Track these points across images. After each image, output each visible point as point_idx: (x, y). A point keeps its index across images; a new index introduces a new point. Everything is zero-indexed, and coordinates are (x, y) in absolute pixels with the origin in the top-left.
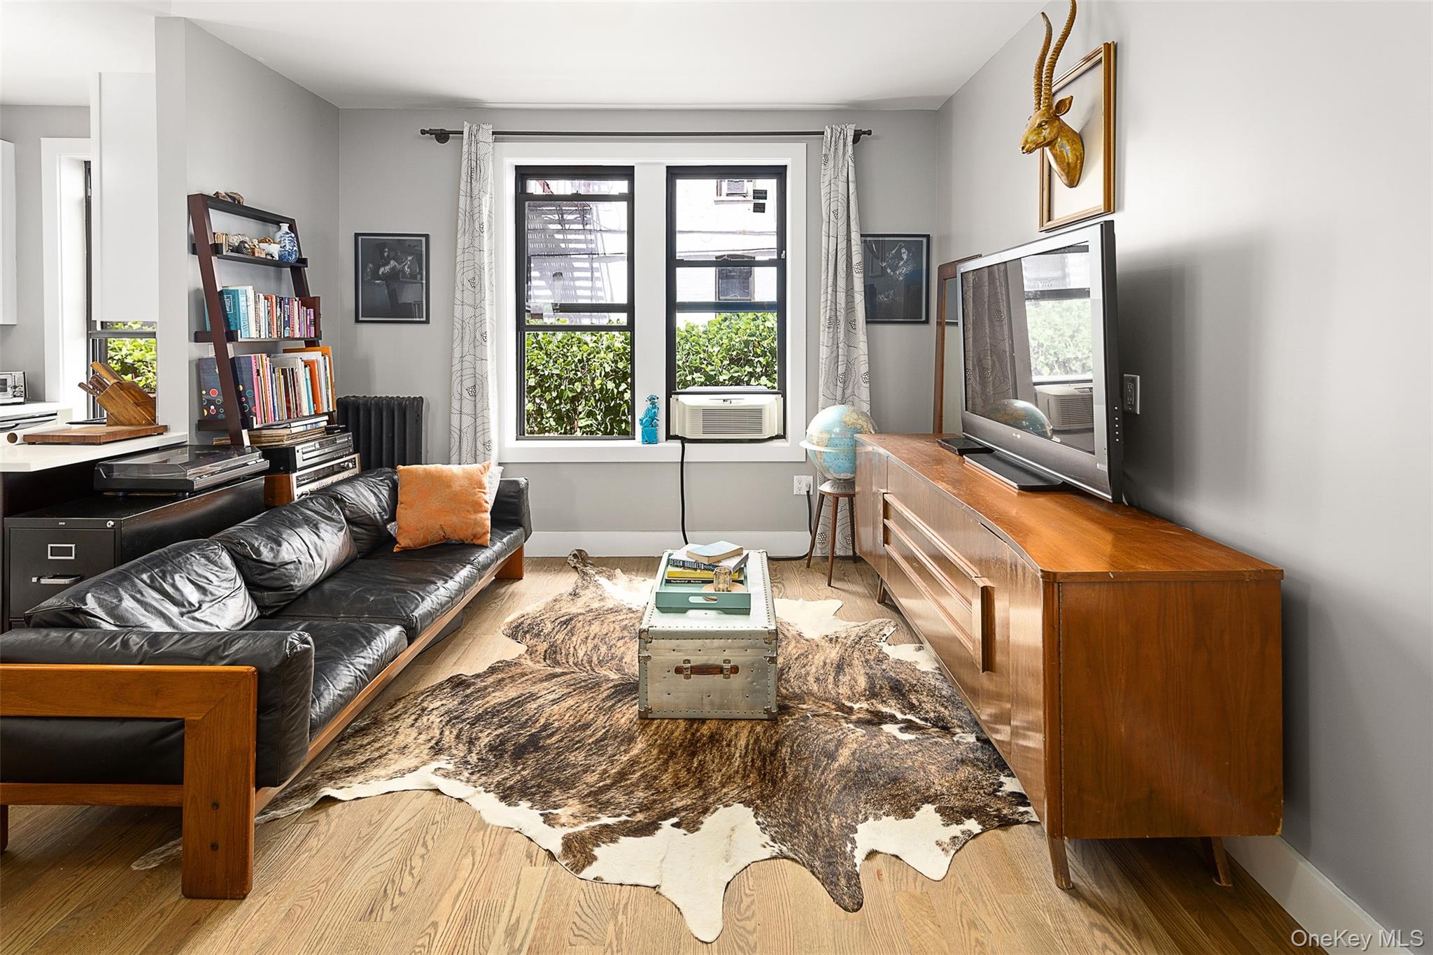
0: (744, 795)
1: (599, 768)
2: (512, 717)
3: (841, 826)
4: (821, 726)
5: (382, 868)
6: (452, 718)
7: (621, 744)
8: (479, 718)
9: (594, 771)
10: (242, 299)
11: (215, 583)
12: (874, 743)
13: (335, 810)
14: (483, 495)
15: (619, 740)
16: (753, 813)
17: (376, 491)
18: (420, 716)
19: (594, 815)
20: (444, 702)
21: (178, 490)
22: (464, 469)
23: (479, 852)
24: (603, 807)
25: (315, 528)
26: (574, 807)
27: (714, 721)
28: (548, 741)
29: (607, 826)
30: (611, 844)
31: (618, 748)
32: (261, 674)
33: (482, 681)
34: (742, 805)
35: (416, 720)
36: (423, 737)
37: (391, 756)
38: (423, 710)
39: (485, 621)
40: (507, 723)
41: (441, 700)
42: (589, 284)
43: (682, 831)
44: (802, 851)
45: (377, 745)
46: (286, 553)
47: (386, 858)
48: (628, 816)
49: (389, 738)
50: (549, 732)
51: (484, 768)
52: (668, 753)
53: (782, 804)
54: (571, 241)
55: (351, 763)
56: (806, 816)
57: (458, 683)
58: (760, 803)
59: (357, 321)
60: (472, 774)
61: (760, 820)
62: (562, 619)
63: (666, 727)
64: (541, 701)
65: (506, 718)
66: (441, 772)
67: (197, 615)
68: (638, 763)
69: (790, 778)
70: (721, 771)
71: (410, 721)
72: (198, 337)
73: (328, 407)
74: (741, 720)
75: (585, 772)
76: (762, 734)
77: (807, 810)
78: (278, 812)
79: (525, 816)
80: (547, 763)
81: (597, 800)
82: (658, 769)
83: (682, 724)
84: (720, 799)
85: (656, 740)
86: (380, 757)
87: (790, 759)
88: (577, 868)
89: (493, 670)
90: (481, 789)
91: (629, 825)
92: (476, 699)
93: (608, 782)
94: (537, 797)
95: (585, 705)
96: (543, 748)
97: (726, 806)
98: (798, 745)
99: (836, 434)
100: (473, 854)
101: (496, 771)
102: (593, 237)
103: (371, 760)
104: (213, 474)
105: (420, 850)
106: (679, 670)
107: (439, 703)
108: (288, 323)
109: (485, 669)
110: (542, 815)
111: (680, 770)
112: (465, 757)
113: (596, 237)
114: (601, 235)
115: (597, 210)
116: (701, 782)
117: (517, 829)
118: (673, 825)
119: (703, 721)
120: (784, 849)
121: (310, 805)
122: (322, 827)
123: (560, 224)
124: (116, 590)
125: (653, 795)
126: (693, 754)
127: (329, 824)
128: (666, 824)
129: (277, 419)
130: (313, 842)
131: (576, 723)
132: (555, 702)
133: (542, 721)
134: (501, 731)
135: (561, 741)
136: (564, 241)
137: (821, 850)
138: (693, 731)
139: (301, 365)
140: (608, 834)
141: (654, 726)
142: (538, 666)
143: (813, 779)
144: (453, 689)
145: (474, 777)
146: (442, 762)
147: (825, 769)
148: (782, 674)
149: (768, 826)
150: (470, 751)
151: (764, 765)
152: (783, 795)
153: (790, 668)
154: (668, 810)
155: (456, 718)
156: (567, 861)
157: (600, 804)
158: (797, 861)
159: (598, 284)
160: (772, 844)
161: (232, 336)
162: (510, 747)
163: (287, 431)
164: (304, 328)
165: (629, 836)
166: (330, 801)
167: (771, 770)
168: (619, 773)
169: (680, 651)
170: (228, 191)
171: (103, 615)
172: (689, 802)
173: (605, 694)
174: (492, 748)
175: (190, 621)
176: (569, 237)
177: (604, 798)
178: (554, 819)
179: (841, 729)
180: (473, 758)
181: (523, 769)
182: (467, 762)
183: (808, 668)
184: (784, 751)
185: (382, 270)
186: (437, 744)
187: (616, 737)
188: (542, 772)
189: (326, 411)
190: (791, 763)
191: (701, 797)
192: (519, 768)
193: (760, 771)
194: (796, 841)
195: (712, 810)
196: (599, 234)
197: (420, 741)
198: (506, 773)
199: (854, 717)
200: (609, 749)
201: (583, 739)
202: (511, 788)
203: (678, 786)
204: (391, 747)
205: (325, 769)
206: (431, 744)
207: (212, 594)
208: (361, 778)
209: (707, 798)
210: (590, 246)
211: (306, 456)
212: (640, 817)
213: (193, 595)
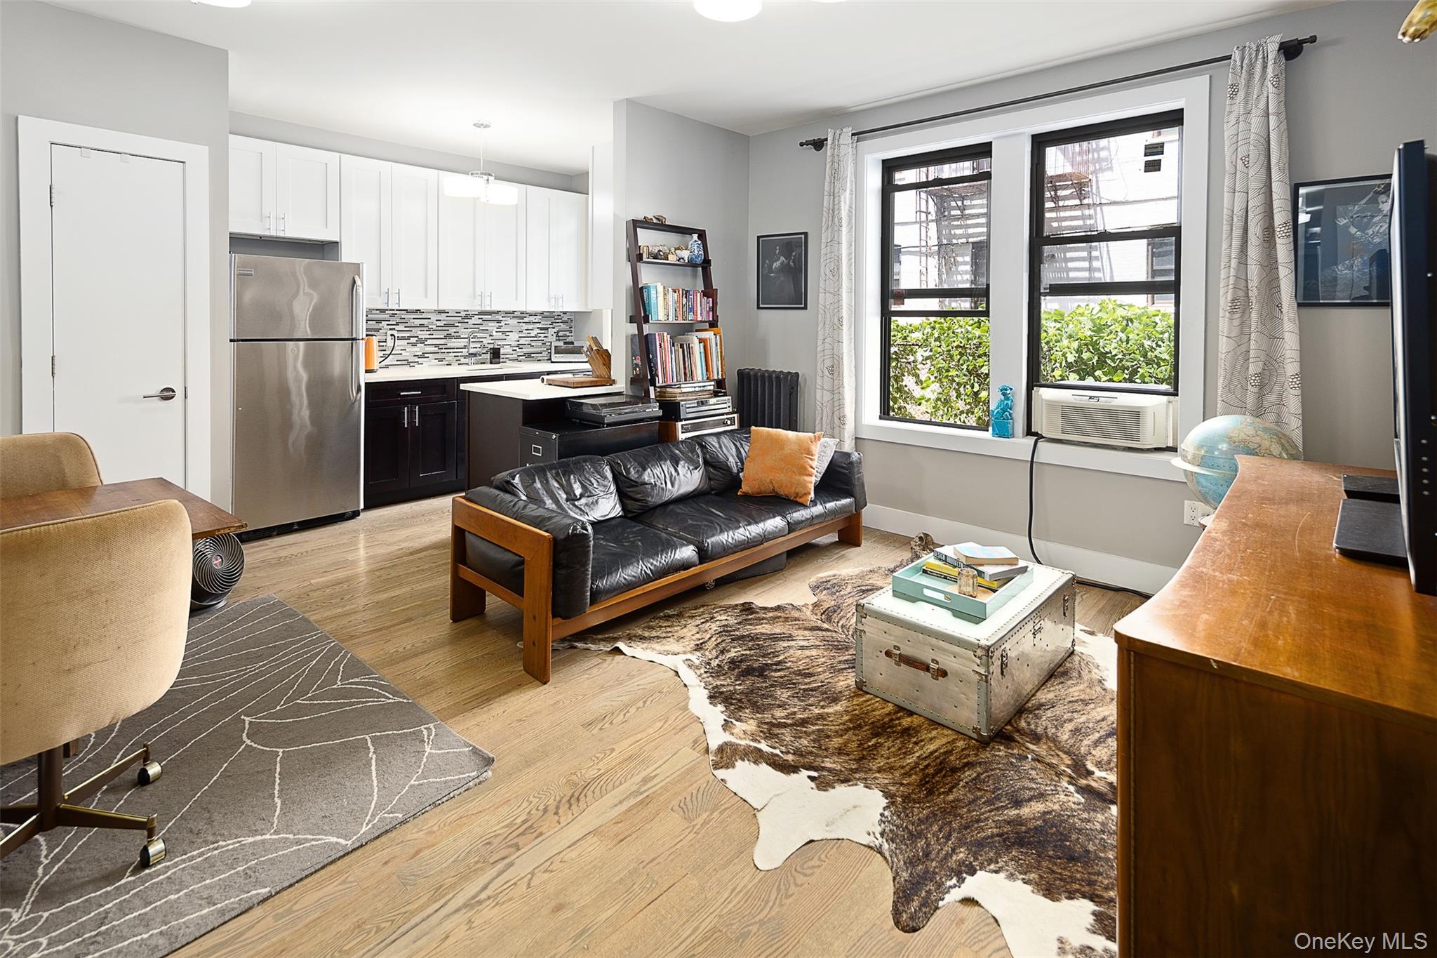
0: (891, 788)
1: (792, 709)
2: (763, 646)
3: (961, 863)
4: (1033, 772)
5: (614, 703)
6: (725, 630)
7: (823, 700)
8: (742, 638)
9: (786, 709)
10: (653, 292)
11: (595, 486)
12: (1085, 815)
13: (619, 658)
14: (809, 461)
15: (825, 696)
16: (885, 805)
17: (738, 444)
18: (707, 621)
19: (758, 738)
20: (729, 618)
21: (597, 422)
22: (797, 435)
23: (670, 722)
24: (769, 736)
25: (675, 462)
26: (751, 726)
27: (921, 718)
28: (773, 674)
29: (760, 750)
30: (752, 764)
31: (820, 701)
32: (555, 541)
33: (765, 613)
34: (881, 793)
35: (703, 623)
36: (698, 636)
37: (671, 640)
38: (712, 618)
39: (803, 571)
40: (756, 649)
41: (728, 616)
42: (1086, 264)
43: (813, 785)
44: (900, 857)
45: (669, 629)
46: (648, 476)
47: (620, 699)
48: (782, 752)
49: (679, 628)
50: (780, 667)
51: (718, 672)
52: (856, 723)
53: (919, 812)
54: (1066, 219)
55: (647, 634)
56: (934, 835)
57: (748, 608)
58: (899, 802)
59: (759, 308)
60: (706, 672)
61: (886, 813)
62: (863, 588)
63: (875, 703)
64: (793, 643)
65: (758, 645)
66: (689, 662)
67: (576, 503)
68: (824, 719)
69: (951, 797)
70: (889, 758)
71: (699, 622)
72: (632, 320)
73: (718, 374)
74: (948, 728)
75: (779, 706)
76: (959, 749)
77: (940, 830)
78: (592, 646)
79: (714, 715)
80: (758, 688)
81: (770, 731)
82: (837, 732)
83: (890, 707)
84: (866, 779)
85: (855, 710)
86: (664, 638)
87: (967, 783)
88: (717, 766)
89: (778, 608)
90: (703, 684)
91: (777, 758)
92: (750, 624)
93: (789, 721)
94: (732, 707)
95: (823, 660)
96: (766, 677)
97: (867, 787)
98: (989, 776)
99: (1221, 451)
100: (666, 721)
101: (722, 678)
102: (1092, 212)
103: (658, 637)
104: (620, 414)
105: (641, 704)
106: (888, 654)
107: (725, 618)
108: (692, 310)
109: (773, 606)
110: (725, 720)
111: (854, 741)
112: (711, 660)
113: (1095, 211)
114: (1101, 209)
115: (1097, 181)
116: (863, 758)
117: (701, 721)
118: (809, 777)
119: (911, 713)
120: (886, 846)
121: (609, 649)
122: (605, 665)
123: (1053, 201)
124: (534, 476)
125: (813, 747)
126: (877, 735)
127: (609, 665)
128: (805, 773)
129: (675, 380)
130: (595, 671)
131: (804, 669)
132: (802, 648)
133: (781, 658)
134: (748, 652)
135: (782, 677)
136: (1057, 219)
137: (920, 867)
138: (894, 717)
139: (696, 341)
140: (757, 756)
141: (864, 699)
142: (813, 618)
143: (974, 811)
144: (741, 611)
145: (705, 675)
146: (695, 658)
147: (998, 809)
148: (1040, 709)
149: (889, 822)
150: (717, 658)
151: (934, 776)
152: (929, 807)
153: (1053, 707)
154: (816, 764)
155: (727, 631)
156: (714, 758)
157: (770, 734)
158: (887, 862)
159: (1096, 264)
160: (878, 836)
161: (646, 320)
162: (744, 666)
163: (679, 391)
164: (704, 313)
165: (770, 765)
166: (617, 651)
167: (937, 782)
168: (803, 719)
169: (890, 635)
170: (655, 215)
171: (522, 489)
172: (839, 767)
173: (846, 658)
174: (732, 662)
175: (571, 506)
176: (1063, 214)
177: (776, 731)
178: (730, 727)
179: (1055, 786)
180: (715, 663)
181: (740, 685)
182: (709, 664)
183: (1075, 715)
184: (967, 773)
185: (775, 264)
186: (701, 644)
187: (826, 693)
188: (750, 692)
189: (716, 378)
190: (964, 787)
191: (851, 770)
192: (738, 683)
193: (925, 778)
194: (904, 847)
195: (851, 783)
196: (1098, 209)
197: (694, 638)
198: (728, 683)
199: (1083, 782)
200: (812, 699)
201: (799, 683)
202: (722, 693)
203: (840, 751)
204: (675, 634)
205: (632, 632)
206: (698, 642)
207: (590, 492)
208: (645, 645)
209: (855, 773)
210: (1088, 222)
211: (688, 410)
212: (790, 757)
213: (578, 491)
